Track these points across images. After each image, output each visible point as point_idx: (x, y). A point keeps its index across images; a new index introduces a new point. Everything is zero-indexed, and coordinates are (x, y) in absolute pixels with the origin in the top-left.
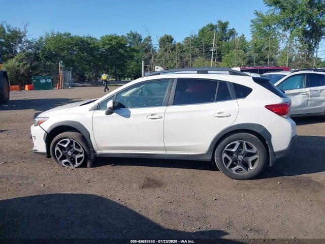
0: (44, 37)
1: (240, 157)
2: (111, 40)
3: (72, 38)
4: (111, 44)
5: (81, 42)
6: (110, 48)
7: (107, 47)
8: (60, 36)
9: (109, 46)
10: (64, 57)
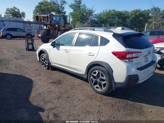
0: (102, 13)
1: (98, 80)
2: (136, 12)
3: (116, 12)
4: (136, 15)
5: (120, 14)
6: (135, 17)
7: (133, 16)
8: (110, 11)
9: (134, 15)
10: (109, 22)
